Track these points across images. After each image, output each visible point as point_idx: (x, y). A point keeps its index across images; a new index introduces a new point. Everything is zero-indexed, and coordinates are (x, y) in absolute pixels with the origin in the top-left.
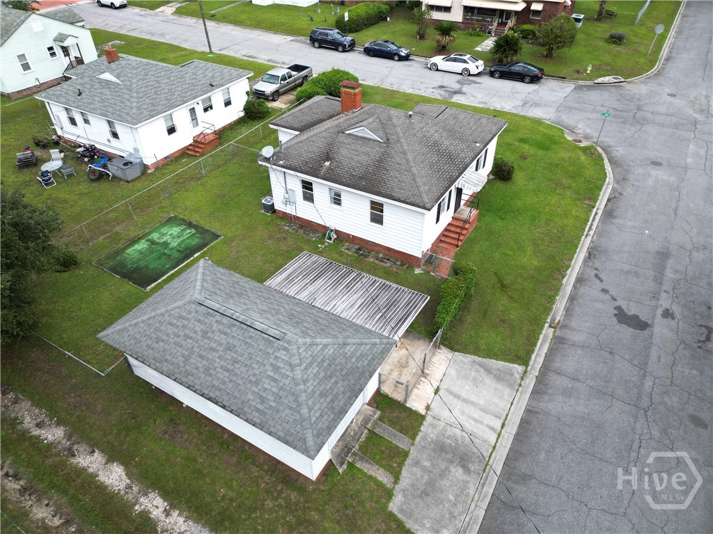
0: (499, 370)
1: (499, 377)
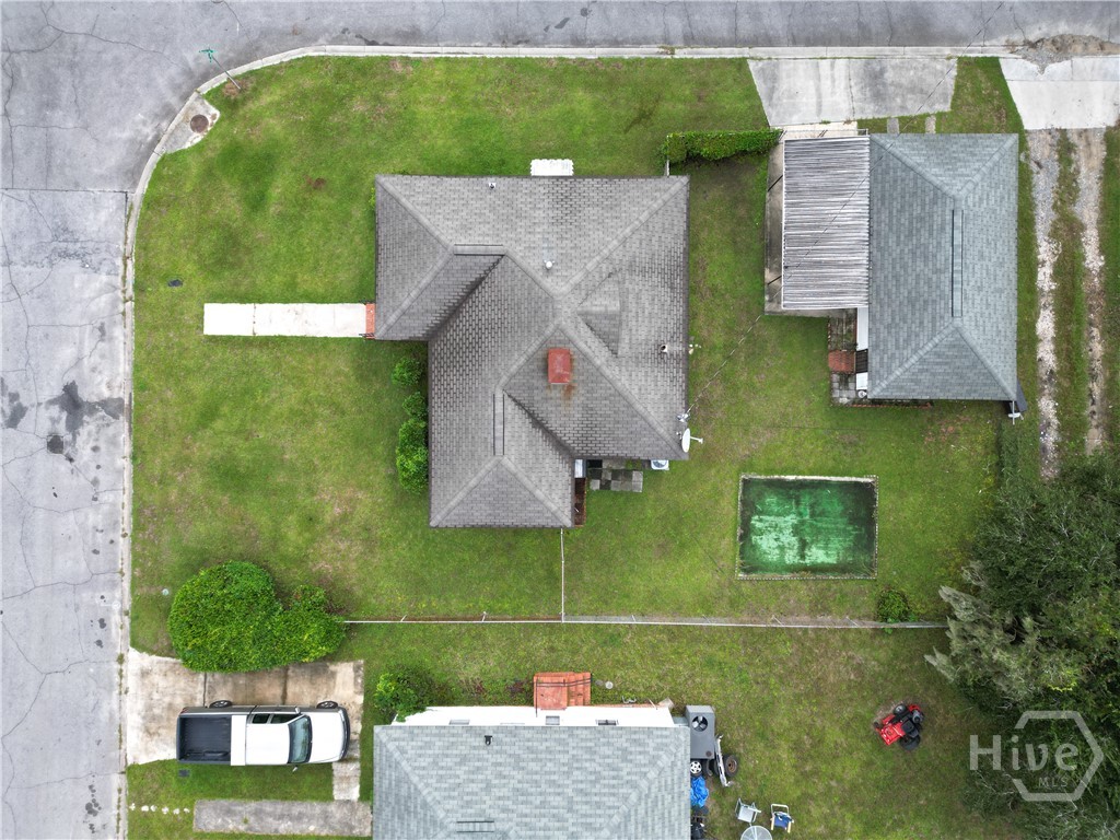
0: (765, 82)
1: (773, 79)
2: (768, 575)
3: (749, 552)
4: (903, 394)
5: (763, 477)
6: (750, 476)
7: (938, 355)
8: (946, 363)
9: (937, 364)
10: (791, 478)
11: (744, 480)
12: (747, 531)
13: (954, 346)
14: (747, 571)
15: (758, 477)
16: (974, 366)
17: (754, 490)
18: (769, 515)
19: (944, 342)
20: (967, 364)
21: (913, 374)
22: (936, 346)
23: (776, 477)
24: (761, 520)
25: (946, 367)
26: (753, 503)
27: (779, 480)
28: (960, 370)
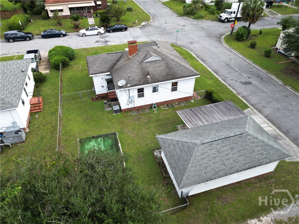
2: (79, 147)
3: (88, 140)
4: (162, 145)
5: (118, 137)
6: (117, 134)
7: (183, 146)
8: (181, 151)
9: (179, 148)
10: (120, 145)
11: (115, 133)
12: (95, 138)
13: (189, 148)
14: (80, 141)
15: (118, 136)
16: (185, 161)
17: (113, 136)
18: (103, 142)
19: (188, 144)
20: (185, 158)
21: (171, 143)
22: (186, 142)
23: (119, 141)
24: (101, 140)
25: (180, 152)
26: (107, 137)
27: (118, 142)
28: (181, 157)
